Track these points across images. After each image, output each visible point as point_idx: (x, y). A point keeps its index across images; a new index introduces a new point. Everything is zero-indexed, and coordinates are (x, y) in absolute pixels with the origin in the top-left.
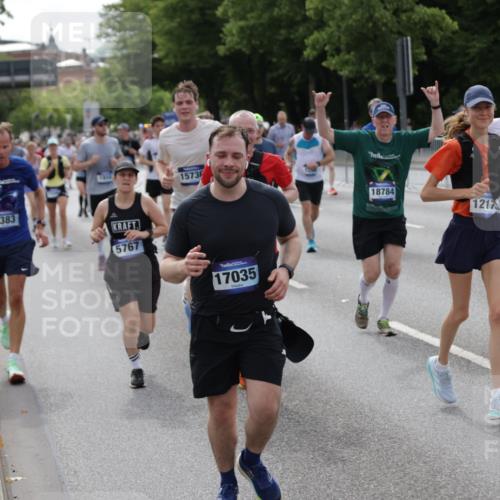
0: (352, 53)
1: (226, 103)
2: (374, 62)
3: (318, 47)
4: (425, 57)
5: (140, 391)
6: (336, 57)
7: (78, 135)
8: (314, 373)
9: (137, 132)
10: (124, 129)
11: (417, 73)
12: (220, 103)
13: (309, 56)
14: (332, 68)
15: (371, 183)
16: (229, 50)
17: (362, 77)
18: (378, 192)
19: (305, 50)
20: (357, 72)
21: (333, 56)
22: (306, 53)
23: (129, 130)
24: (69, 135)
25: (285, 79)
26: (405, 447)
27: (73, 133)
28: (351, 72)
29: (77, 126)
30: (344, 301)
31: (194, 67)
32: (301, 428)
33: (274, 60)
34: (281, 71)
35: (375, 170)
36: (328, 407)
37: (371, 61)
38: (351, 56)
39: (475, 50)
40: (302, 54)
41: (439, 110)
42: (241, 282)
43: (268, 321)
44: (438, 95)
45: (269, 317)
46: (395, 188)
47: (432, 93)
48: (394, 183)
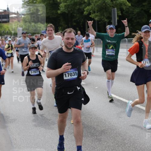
0: (99, 13)
1: (60, 28)
2: (105, 16)
3: (88, 11)
4: (121, 14)
5: (35, 115)
6: (94, 14)
7: (16, 37)
8: (87, 109)
10: (30, 35)
11: (118, 19)
12: (59, 28)
13: (85, 13)
14: (92, 17)
15: (107, 49)
16: (61, 12)
17: (102, 20)
18: (109, 52)
20: (100, 19)
21: (93, 14)
24: (13, 37)
25: (79, 21)
26: (115, 132)
28: (98, 18)
29: (16, 35)
30: (96, 88)
31: (51, 17)
32: (84, 126)
33: (75, 15)
34: (77, 18)
35: (108, 45)
36: (92, 120)
39: (136, 12)
40: (83, 13)
41: (128, 27)
42: (73, 76)
43: (79, 89)
44: (127, 23)
45: (79, 88)
46: (114, 51)
47: (125, 22)
48: (114, 50)
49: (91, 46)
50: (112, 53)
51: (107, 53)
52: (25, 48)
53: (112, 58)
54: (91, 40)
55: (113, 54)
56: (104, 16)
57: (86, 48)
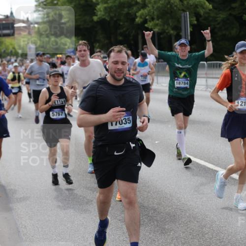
0: (160, 20)
1: (98, 44)
2: (171, 24)
3: (143, 17)
4: (196, 22)
5: (57, 186)
6: (152, 22)
7: (25, 60)
9: (54, 59)
10: (48, 58)
11: (191, 30)
12: (94, 44)
14: (150, 27)
16: (99, 18)
17: (165, 32)
18: (179, 83)
19: (136, 18)
20: (162, 29)
21: (150, 21)
22: (137, 20)
23: (50, 58)
24: (20, 60)
25: (127, 33)
27: (22, 59)
28: (159, 29)
29: (24, 56)
30: (156, 142)
31: (81, 27)
33: (121, 23)
34: (124, 29)
35: (178, 72)
36: (149, 194)
37: (169, 24)
38: (159, 22)
39: (221, 19)
40: (135, 20)
41: (211, 42)
42: (123, 125)
43: (133, 147)
44: (210, 34)
45: (134, 145)
46: (189, 82)
47: (207, 33)
48: (189, 79)
49: (149, 74)
50: (185, 84)
51: (177, 85)
52: (41, 80)
53: (185, 93)
54: (148, 63)
55: (186, 86)
56: (168, 24)
57: (141, 76)
